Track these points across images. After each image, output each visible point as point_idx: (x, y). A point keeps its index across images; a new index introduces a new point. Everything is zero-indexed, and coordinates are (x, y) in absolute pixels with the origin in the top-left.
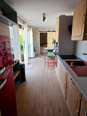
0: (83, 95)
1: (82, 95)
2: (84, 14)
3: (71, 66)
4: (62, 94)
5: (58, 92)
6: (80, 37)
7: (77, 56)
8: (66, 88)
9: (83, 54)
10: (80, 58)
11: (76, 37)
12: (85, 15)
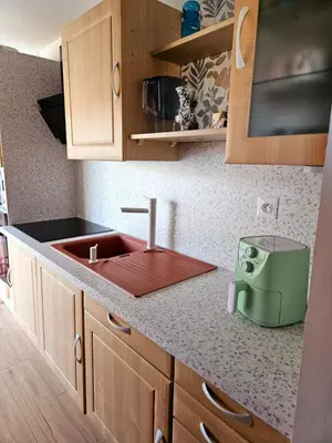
0: (178, 358)
1: (173, 358)
2: (115, 64)
3: (91, 261)
4: (58, 395)
5: (37, 393)
6: (108, 148)
7: (92, 221)
8: (83, 361)
9: (124, 210)
10: (106, 224)
11: (92, 145)
12: (118, 65)
